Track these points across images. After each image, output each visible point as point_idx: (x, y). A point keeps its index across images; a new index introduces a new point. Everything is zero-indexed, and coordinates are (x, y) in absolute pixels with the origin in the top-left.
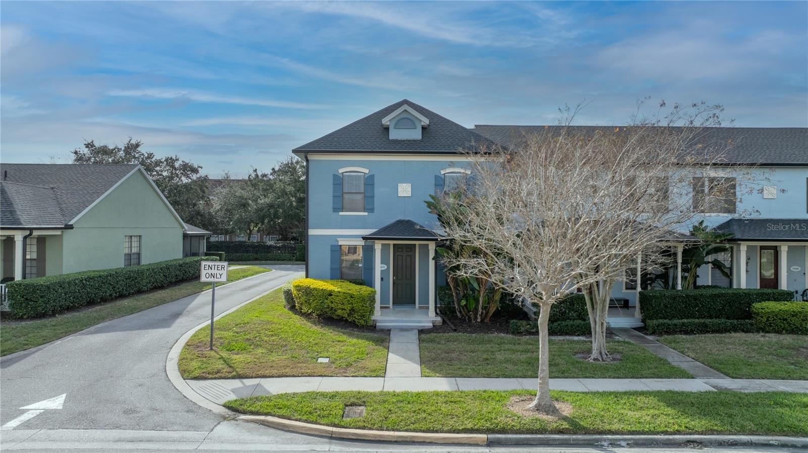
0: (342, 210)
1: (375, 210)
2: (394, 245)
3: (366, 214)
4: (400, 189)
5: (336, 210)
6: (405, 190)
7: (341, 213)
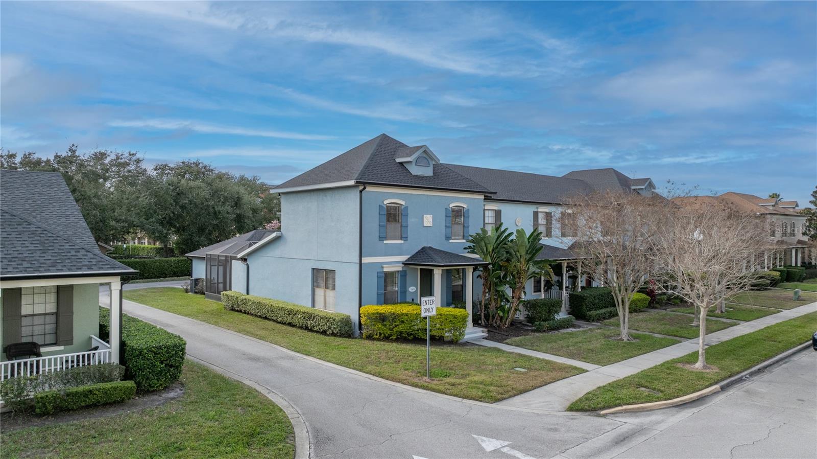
0: (386, 239)
1: (409, 238)
2: (421, 269)
3: (402, 242)
4: (425, 220)
5: (381, 238)
6: (428, 220)
7: (385, 242)
